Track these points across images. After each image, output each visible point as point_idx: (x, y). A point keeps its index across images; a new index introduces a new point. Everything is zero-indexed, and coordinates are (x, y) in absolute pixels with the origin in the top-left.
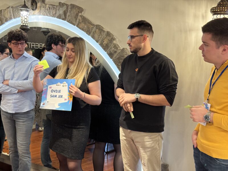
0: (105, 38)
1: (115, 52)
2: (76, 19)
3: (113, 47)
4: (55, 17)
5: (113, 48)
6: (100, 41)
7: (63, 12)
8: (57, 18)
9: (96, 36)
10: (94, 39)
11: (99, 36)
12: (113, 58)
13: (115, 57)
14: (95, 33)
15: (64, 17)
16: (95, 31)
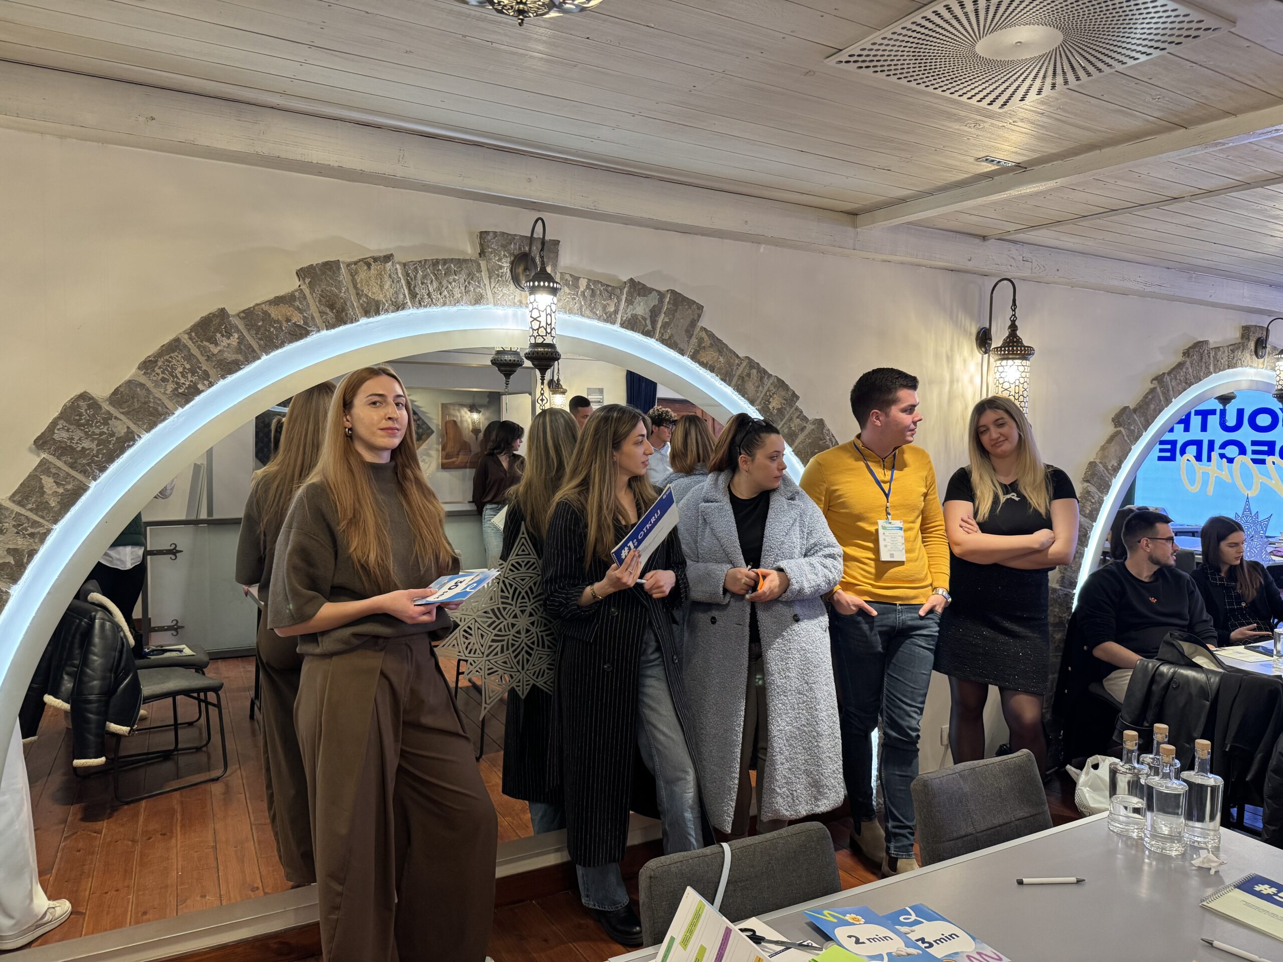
0: (774, 394)
1: (803, 429)
2: (690, 337)
3: (798, 417)
4: (614, 323)
5: (798, 420)
6: (758, 402)
7: (647, 310)
8: (623, 325)
9: (750, 387)
10: (743, 396)
11: (758, 387)
12: (796, 444)
13: (802, 442)
14: (746, 378)
15: (649, 327)
16: (749, 375)
